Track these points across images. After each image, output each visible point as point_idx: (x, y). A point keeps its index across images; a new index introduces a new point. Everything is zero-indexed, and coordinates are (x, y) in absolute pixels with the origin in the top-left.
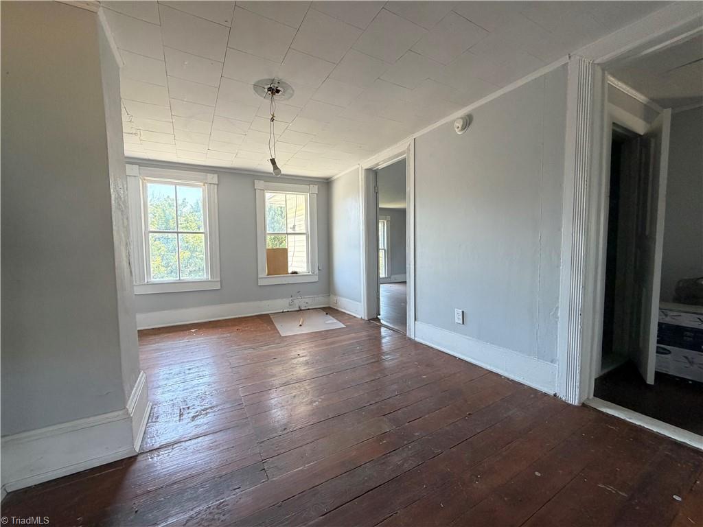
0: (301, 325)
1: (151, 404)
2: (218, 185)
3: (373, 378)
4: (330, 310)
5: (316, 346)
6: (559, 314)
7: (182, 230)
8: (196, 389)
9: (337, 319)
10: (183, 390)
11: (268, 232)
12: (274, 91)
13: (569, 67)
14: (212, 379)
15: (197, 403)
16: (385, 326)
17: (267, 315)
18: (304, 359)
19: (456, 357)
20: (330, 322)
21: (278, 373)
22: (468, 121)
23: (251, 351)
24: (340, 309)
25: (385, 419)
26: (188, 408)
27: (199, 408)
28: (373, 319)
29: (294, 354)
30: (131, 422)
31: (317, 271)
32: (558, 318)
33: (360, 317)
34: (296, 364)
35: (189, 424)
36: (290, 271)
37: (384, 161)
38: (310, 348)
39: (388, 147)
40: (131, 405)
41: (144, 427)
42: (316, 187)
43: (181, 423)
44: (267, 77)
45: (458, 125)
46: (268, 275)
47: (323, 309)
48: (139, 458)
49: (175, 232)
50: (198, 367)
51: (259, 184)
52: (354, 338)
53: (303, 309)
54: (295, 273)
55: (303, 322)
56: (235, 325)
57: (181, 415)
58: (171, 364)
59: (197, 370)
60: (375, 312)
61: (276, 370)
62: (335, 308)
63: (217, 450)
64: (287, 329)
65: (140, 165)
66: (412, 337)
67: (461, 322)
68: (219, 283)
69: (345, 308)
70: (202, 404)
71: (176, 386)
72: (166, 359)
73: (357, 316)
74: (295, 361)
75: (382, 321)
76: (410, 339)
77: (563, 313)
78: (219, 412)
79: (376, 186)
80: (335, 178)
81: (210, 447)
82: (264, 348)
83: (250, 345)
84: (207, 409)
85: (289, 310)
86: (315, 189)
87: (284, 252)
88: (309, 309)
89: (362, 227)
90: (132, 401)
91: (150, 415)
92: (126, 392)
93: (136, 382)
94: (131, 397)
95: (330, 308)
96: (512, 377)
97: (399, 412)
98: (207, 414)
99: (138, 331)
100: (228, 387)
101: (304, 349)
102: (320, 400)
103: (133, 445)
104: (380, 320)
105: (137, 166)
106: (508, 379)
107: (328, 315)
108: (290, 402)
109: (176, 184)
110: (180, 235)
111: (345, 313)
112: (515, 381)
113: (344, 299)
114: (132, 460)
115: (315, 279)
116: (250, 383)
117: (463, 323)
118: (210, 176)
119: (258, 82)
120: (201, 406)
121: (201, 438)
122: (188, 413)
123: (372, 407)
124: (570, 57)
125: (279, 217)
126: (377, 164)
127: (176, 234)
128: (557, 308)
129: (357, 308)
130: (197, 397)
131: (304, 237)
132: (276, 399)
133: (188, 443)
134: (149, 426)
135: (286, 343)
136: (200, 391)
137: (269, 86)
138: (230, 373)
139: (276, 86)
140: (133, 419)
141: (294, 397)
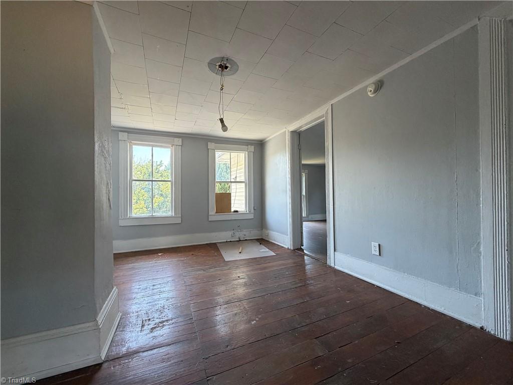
0: (240, 253)
1: (121, 314)
2: (182, 146)
3: (302, 301)
4: (263, 241)
5: (252, 270)
6: (481, 249)
7: (155, 179)
8: (156, 303)
9: (268, 248)
10: (147, 303)
11: (217, 181)
12: (223, 67)
13: (479, 28)
14: (171, 295)
15: (156, 315)
16: (308, 255)
17: (215, 244)
18: (243, 281)
19: (374, 285)
20: (263, 250)
21: (222, 293)
22: (379, 85)
23: (202, 272)
24: (271, 241)
25: (316, 341)
26: (149, 320)
27: (157, 321)
28: (297, 249)
29: (234, 276)
30: (100, 332)
31: (253, 211)
32: (480, 253)
33: (287, 247)
34: (237, 285)
35: (148, 335)
36: (232, 210)
37: (306, 124)
38: (248, 271)
39: (310, 113)
40: (101, 318)
41: (112, 336)
42: (253, 147)
43: (141, 334)
44: (218, 55)
45: (370, 89)
46: (216, 213)
47: (258, 240)
48: (105, 365)
49: (151, 181)
50: (160, 284)
51: (211, 145)
52: (283, 265)
53: (242, 239)
54: (237, 211)
55: (242, 249)
56: (189, 251)
57: (143, 326)
58: (141, 281)
59: (159, 286)
60: (300, 243)
61: (221, 289)
62: (267, 239)
63: (169, 363)
64: (230, 256)
65: (128, 132)
66: (332, 265)
67: (378, 253)
68: (180, 218)
69: (275, 241)
70: (160, 317)
71: (142, 300)
72: (138, 276)
73: (285, 246)
74: (236, 282)
75: (305, 251)
76: (330, 267)
77: (485, 248)
78: (173, 325)
79: (299, 144)
80: (267, 139)
81: (163, 359)
82: (212, 270)
83: (201, 267)
84: (164, 322)
85: (232, 240)
86: (252, 148)
87: (228, 196)
88: (246, 240)
89: (288, 176)
90: (103, 313)
91: (118, 325)
92: (98, 306)
93: (108, 296)
94: (102, 310)
95: (262, 240)
96: (432, 306)
97: (329, 335)
98: (163, 326)
99: (114, 254)
100: (182, 303)
101: (243, 272)
102: (257, 319)
103: (100, 354)
104: (303, 250)
105: (127, 134)
106: (429, 308)
107: (261, 245)
108: (232, 320)
109: (153, 146)
110: (153, 182)
111: (275, 244)
112: (436, 311)
113: (274, 233)
114: (97, 367)
115: (251, 216)
116: (200, 299)
117: (380, 255)
118: (176, 140)
119: (212, 60)
120: (160, 318)
121: (156, 350)
122: (149, 325)
123: (303, 329)
124: (479, 19)
125: (225, 174)
126: (301, 127)
127: (151, 182)
128: (479, 244)
129: (285, 240)
130: (157, 310)
131: (244, 184)
132: (220, 316)
133: (145, 354)
134: (117, 335)
135: (229, 267)
136: (160, 305)
137: (220, 63)
138: (183, 290)
139: (225, 63)
140: (101, 331)
141: (236, 314)
